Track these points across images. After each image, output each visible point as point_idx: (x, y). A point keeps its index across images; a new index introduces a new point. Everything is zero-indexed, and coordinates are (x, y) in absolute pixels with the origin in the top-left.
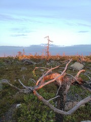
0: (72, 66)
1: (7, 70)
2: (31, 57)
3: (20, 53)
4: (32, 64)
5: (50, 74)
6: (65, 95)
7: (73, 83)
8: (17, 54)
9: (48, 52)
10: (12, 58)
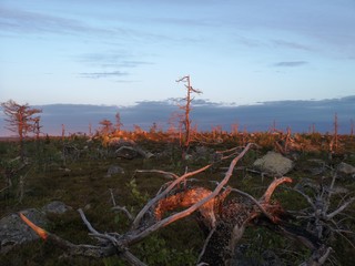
0: (258, 162)
1: (66, 175)
2: (139, 136)
3: (107, 124)
4: (140, 155)
5: (181, 189)
6: (228, 257)
7: (252, 221)
8: (100, 127)
9: (186, 122)
10: (85, 138)
